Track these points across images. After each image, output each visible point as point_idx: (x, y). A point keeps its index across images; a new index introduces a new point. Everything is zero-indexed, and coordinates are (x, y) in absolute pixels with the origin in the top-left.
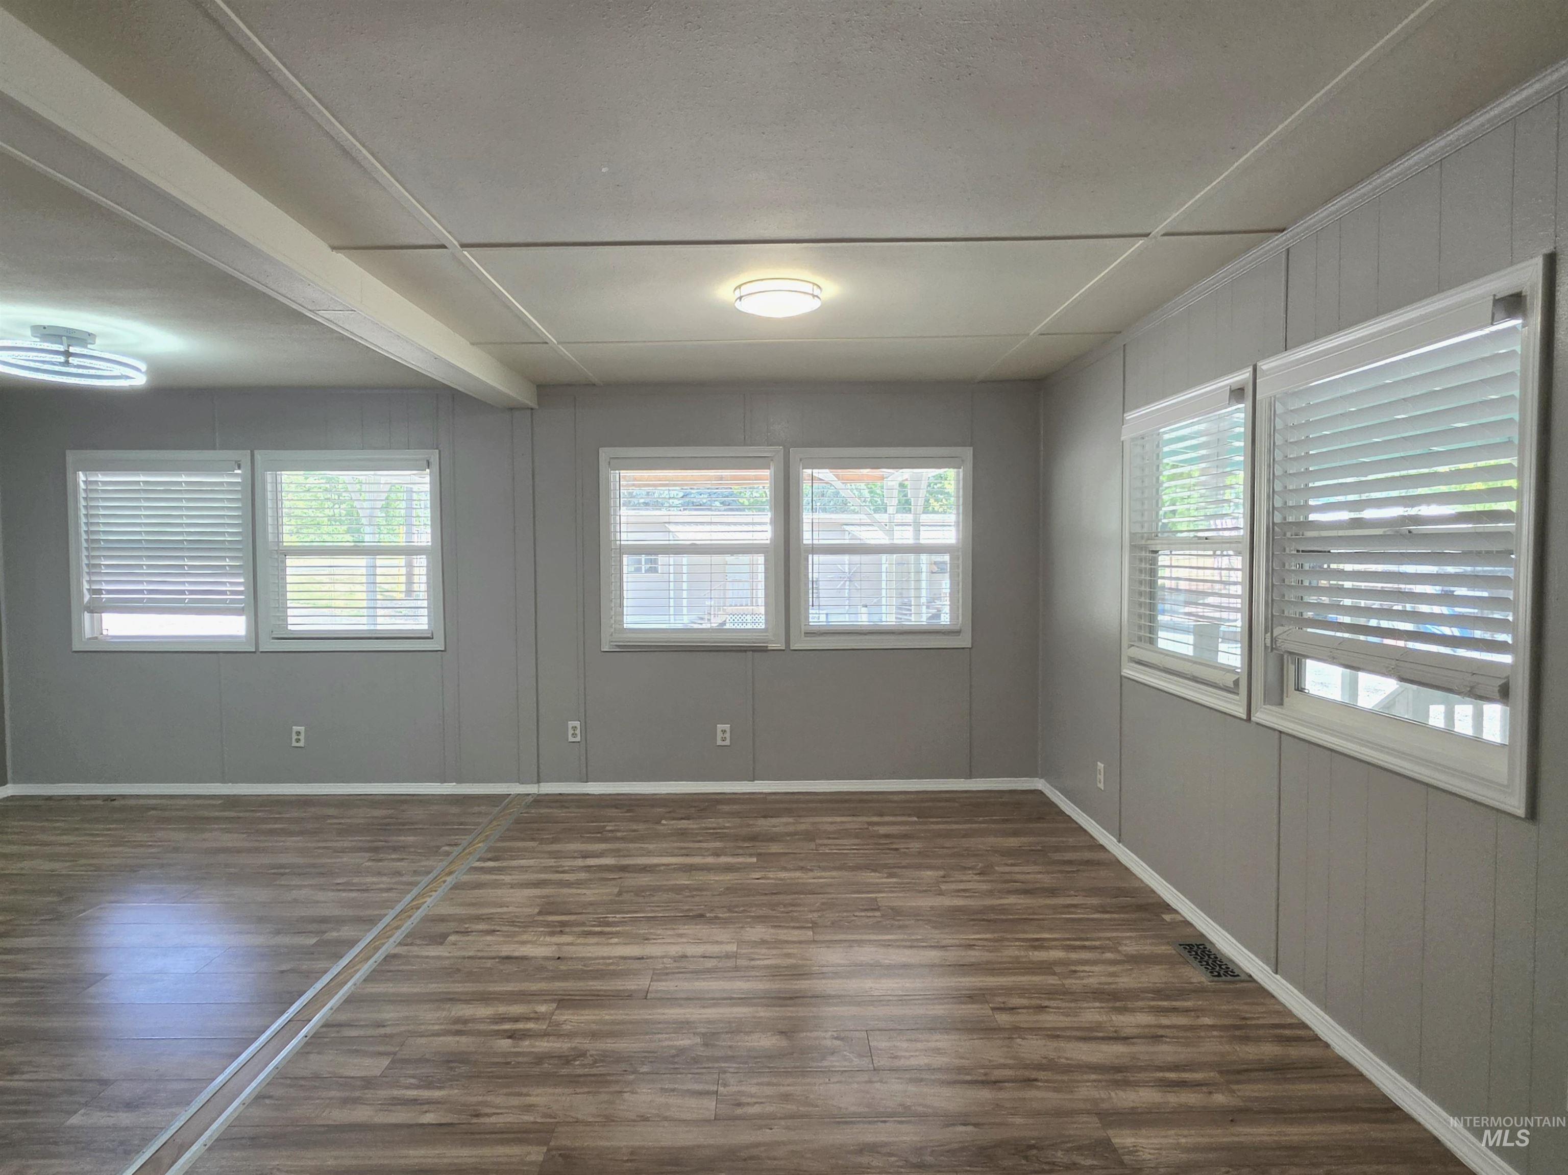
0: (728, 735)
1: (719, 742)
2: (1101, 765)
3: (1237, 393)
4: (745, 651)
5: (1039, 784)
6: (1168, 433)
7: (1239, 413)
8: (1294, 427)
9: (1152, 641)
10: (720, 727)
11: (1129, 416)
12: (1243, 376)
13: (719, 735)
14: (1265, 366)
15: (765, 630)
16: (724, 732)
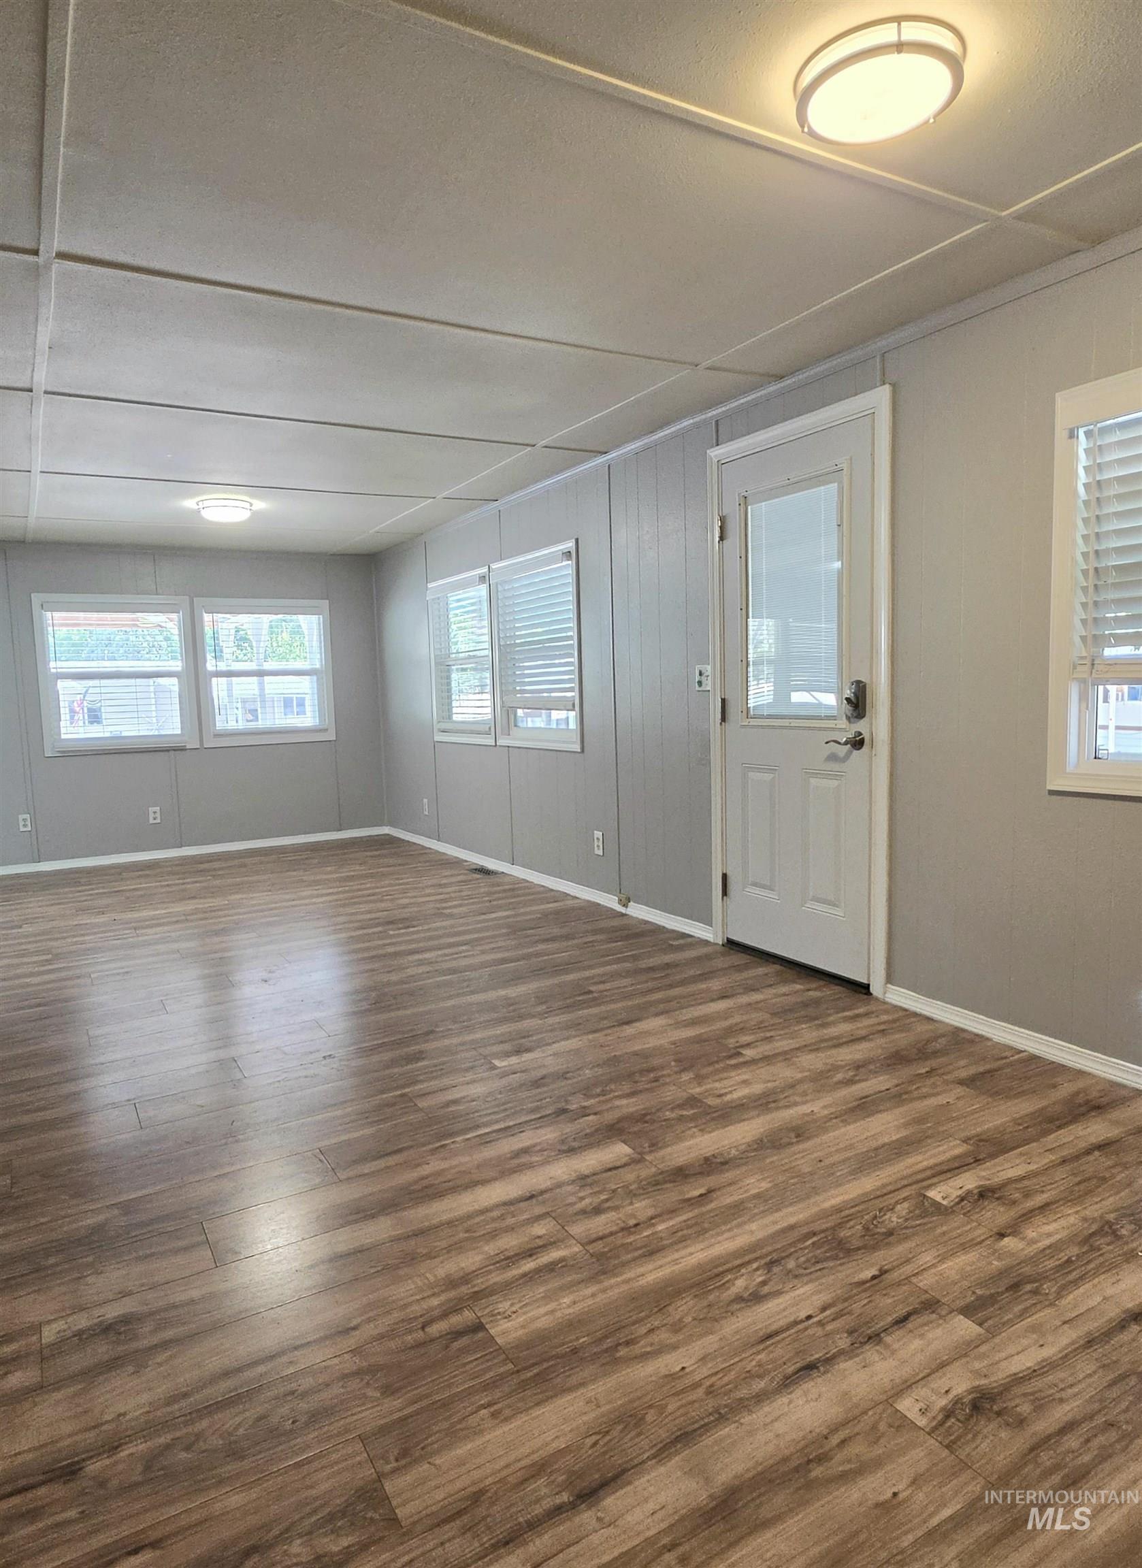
0: (158, 815)
1: (152, 821)
2: (425, 801)
3: (482, 579)
4: (168, 751)
5: (386, 830)
6: (453, 597)
7: (483, 590)
8: (509, 605)
9: (450, 717)
10: (151, 809)
11: (430, 585)
12: (485, 570)
13: (151, 816)
14: (494, 566)
15: (182, 735)
16: (155, 813)
